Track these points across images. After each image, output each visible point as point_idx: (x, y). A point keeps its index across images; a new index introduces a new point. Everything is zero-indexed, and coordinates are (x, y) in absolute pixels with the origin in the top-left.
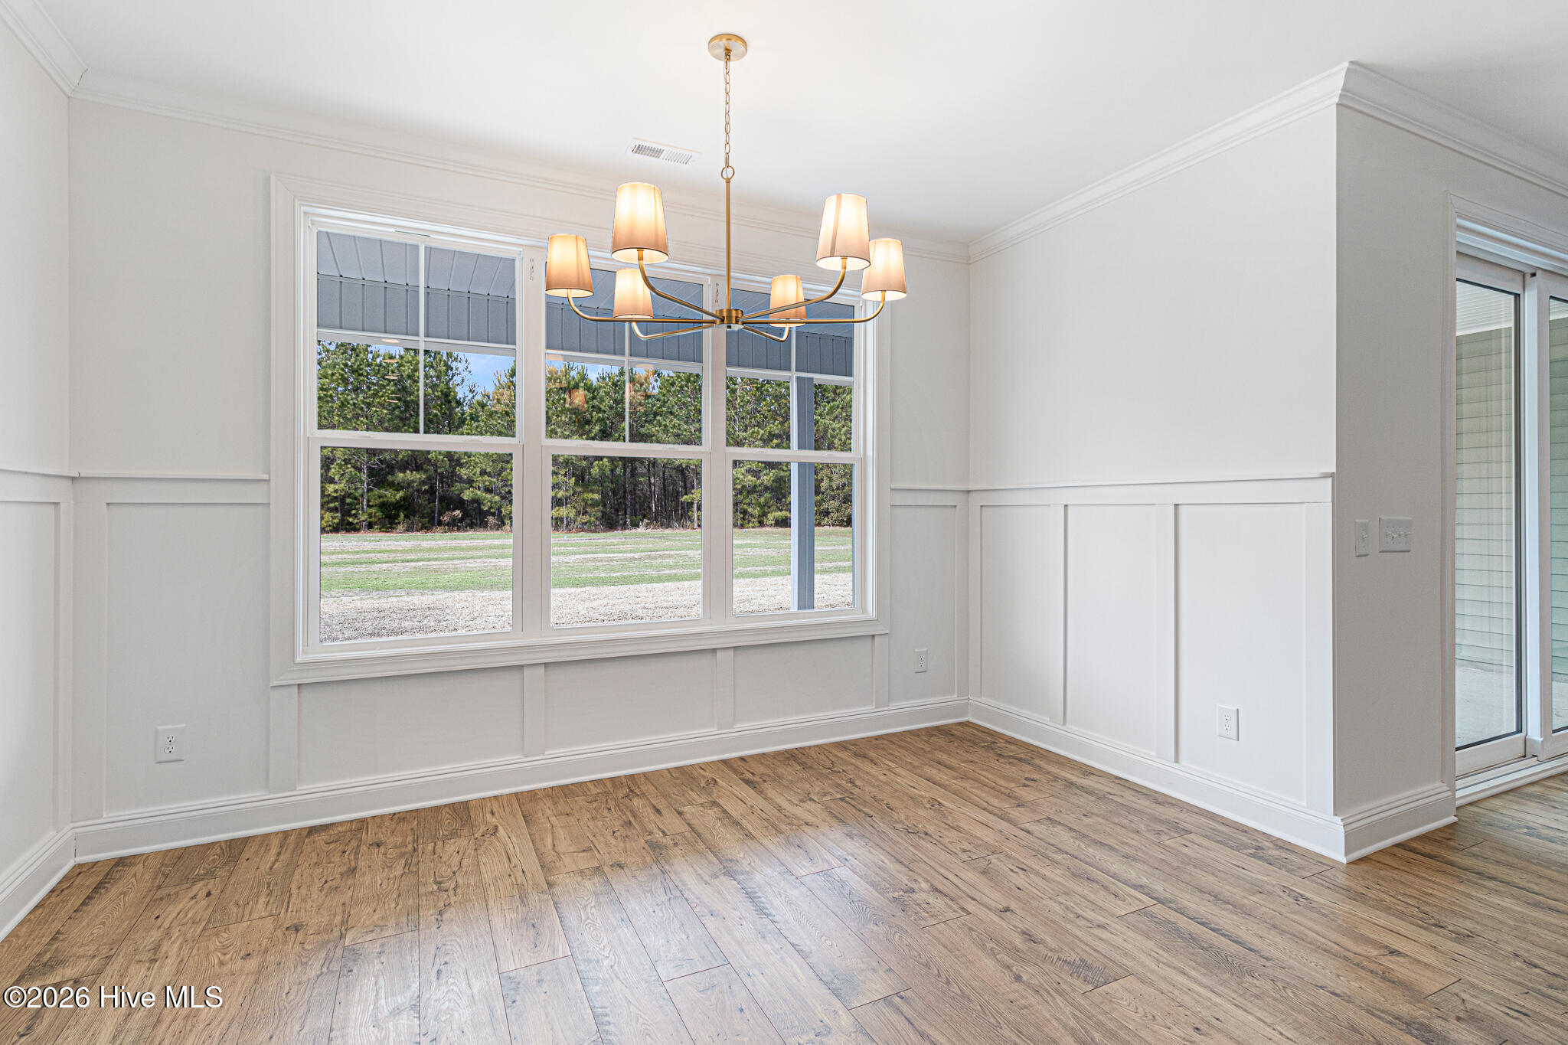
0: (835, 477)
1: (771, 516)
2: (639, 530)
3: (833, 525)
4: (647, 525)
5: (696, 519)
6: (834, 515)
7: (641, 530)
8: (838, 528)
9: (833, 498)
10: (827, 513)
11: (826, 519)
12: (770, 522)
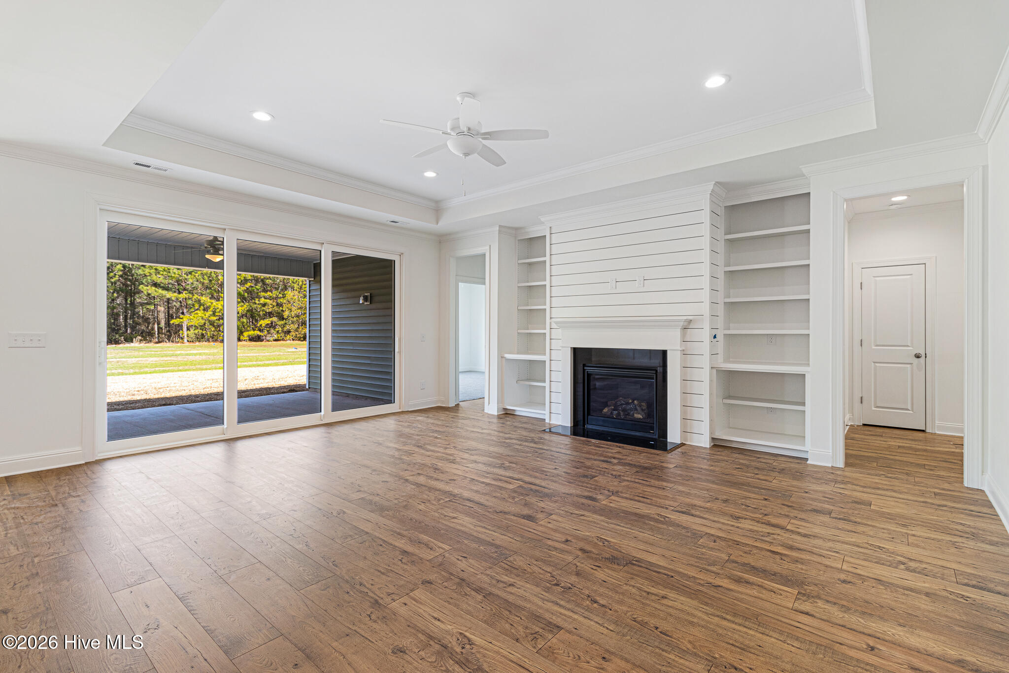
0: (293, 309)
1: (246, 334)
2: (132, 344)
3: (293, 340)
4: (141, 340)
5: (186, 336)
6: (293, 333)
7: (135, 344)
8: (297, 342)
9: (293, 323)
10: (289, 332)
11: (288, 336)
12: (246, 338)
